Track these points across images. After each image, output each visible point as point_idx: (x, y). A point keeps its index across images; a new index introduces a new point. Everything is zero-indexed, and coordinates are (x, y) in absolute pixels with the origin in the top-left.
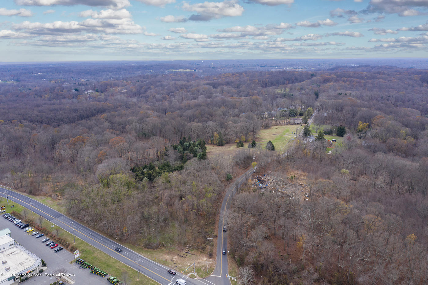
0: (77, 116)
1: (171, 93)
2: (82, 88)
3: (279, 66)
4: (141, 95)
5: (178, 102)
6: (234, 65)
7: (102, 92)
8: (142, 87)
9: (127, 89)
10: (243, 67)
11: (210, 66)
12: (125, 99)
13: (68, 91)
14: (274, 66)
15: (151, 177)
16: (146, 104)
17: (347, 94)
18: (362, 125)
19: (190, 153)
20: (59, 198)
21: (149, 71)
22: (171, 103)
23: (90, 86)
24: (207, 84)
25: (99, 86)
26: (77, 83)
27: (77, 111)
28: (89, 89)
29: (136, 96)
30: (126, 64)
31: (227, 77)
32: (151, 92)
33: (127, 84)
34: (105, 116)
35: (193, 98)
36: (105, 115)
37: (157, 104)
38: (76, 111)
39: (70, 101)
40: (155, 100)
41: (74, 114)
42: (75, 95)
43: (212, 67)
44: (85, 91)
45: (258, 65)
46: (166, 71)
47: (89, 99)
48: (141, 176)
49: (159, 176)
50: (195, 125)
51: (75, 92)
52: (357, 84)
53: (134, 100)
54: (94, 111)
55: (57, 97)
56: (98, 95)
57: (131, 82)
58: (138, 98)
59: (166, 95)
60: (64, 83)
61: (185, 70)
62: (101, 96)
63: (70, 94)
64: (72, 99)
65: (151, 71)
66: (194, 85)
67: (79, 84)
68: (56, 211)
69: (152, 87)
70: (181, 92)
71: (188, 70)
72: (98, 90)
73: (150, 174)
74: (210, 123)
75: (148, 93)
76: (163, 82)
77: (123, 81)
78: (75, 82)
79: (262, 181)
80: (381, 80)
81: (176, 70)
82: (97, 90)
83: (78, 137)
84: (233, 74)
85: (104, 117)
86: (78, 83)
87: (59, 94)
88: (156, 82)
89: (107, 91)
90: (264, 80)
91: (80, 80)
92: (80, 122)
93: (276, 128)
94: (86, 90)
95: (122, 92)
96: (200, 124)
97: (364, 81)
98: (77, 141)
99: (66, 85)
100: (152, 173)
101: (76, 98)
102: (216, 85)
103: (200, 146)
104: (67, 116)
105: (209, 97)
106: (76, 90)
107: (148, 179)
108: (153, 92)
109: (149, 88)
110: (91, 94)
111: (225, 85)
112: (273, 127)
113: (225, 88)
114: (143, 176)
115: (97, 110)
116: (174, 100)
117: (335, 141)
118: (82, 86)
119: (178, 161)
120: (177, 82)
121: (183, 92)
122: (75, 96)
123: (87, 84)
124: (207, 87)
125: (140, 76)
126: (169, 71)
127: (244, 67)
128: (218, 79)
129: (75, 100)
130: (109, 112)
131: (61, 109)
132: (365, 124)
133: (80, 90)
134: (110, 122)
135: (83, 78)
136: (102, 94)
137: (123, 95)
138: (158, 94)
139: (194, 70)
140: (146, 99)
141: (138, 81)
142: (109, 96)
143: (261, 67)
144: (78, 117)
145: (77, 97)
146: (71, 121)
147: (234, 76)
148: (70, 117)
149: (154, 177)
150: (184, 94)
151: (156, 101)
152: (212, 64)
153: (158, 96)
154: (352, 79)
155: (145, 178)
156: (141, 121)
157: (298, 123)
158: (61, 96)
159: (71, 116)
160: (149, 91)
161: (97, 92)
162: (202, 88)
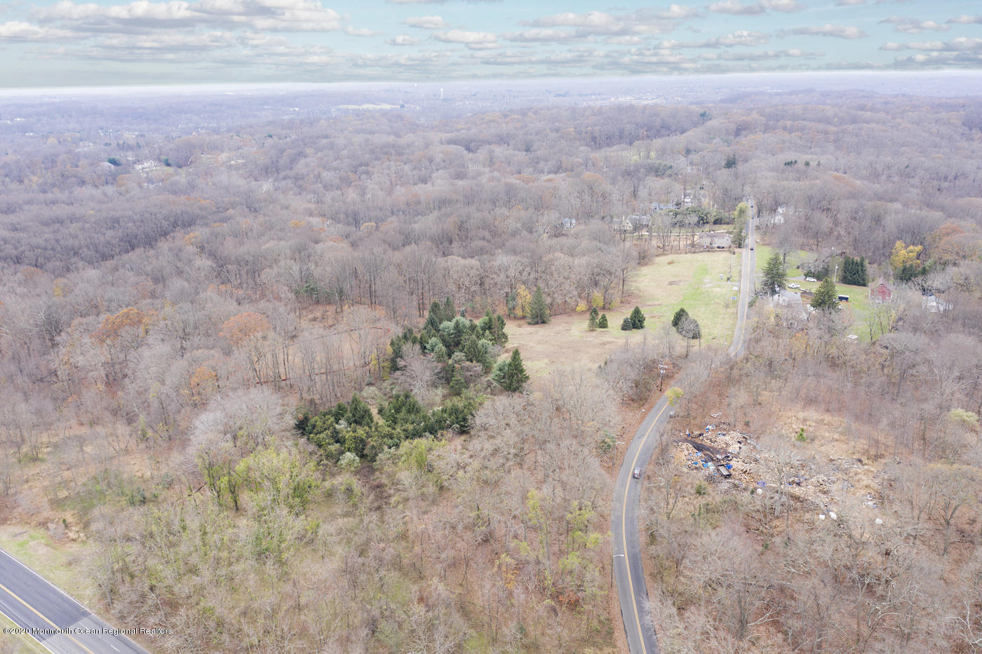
0: (117, 239)
1: (360, 168)
2: (127, 156)
3: (599, 94)
4: (283, 174)
5: (382, 190)
6: (491, 91)
7: (180, 167)
8: (282, 151)
9: (243, 158)
10: (514, 97)
11: (435, 95)
12: (242, 182)
13: (92, 165)
14: (587, 95)
15: (363, 449)
16: (299, 196)
17: (811, 163)
18: (904, 252)
19: (472, 362)
20: (72, 535)
21: (291, 109)
22: (364, 193)
23: (147, 151)
24: (450, 142)
25: (171, 150)
26: (114, 143)
27: (118, 223)
28: (147, 158)
29: (269, 175)
30: (231, 94)
31: (491, 121)
32: (307, 165)
33: (242, 143)
34: (196, 237)
35: (419, 177)
36: (197, 233)
37: (329, 197)
38: (115, 222)
39: (97, 193)
40: (320, 185)
41: (110, 233)
42: (109, 176)
43: (441, 97)
44: (135, 163)
45: (550, 93)
46: (333, 110)
47: (146, 184)
48: (334, 447)
49: (390, 448)
50: (458, 264)
51: (109, 167)
52: (820, 137)
53: (266, 186)
54: (163, 221)
55: (64, 180)
56: (172, 175)
57: (251, 137)
58: (276, 180)
59: (349, 173)
60: (81, 143)
61: (378, 107)
62: (177, 178)
63: (95, 172)
64: (103, 185)
65: (297, 109)
66: (416, 144)
67: (118, 145)
68: (62, 592)
69: (309, 151)
70: (387, 163)
71: (387, 107)
72: (170, 162)
73: (362, 440)
74: (502, 259)
75: (300, 167)
76: (335, 137)
77: (232, 136)
78: (108, 141)
79: (708, 449)
80: (872, 125)
81: (356, 107)
82: (167, 160)
83: (125, 310)
84: (506, 116)
85: (194, 240)
86: (116, 142)
87: (66, 173)
88: (317, 138)
89: (191, 162)
90: (589, 128)
91: (122, 134)
92: (125, 257)
93: (669, 263)
94: (138, 161)
95: (232, 165)
96: (474, 262)
97: (835, 128)
98: (121, 325)
99: (86, 147)
100: (369, 436)
101: (112, 184)
102: (473, 144)
103: (491, 333)
104: (89, 240)
105: (460, 176)
106: (113, 162)
107: (357, 458)
108: (312, 164)
109: (301, 154)
110: (152, 171)
111: (496, 143)
112: (658, 260)
113: (499, 151)
114: (337, 445)
115: (172, 219)
116: (370, 185)
117: (847, 299)
118: (127, 151)
119: (436, 387)
120: (370, 137)
121: (392, 163)
122: (111, 179)
123: (139, 146)
124: (452, 148)
125: (272, 123)
126: (339, 110)
127: (518, 96)
128: (469, 129)
129: (110, 189)
130: (206, 225)
131: (73, 219)
132: (911, 247)
133: (123, 161)
134: (213, 255)
135: (129, 130)
136: (180, 170)
137: (234, 172)
138: (328, 170)
139: (399, 107)
140: (297, 184)
141: (271, 136)
142: (199, 177)
143: (558, 96)
144: (121, 240)
145: (115, 179)
146: (102, 255)
147: (507, 119)
148: (97, 241)
149: (377, 450)
150: (393, 169)
151: (325, 187)
152: (442, 90)
153: (328, 175)
154: (804, 122)
155: (348, 454)
156: (301, 253)
157: (721, 245)
158: (73, 179)
159: (102, 238)
160: (302, 161)
161: (168, 165)
162: (438, 152)
